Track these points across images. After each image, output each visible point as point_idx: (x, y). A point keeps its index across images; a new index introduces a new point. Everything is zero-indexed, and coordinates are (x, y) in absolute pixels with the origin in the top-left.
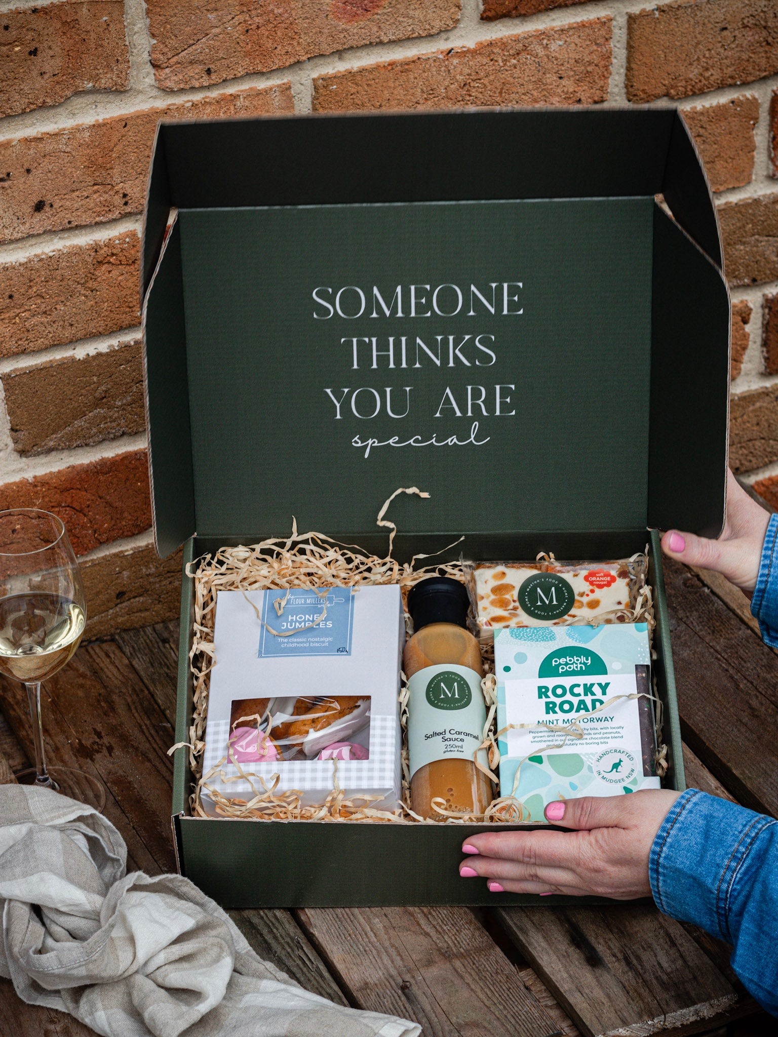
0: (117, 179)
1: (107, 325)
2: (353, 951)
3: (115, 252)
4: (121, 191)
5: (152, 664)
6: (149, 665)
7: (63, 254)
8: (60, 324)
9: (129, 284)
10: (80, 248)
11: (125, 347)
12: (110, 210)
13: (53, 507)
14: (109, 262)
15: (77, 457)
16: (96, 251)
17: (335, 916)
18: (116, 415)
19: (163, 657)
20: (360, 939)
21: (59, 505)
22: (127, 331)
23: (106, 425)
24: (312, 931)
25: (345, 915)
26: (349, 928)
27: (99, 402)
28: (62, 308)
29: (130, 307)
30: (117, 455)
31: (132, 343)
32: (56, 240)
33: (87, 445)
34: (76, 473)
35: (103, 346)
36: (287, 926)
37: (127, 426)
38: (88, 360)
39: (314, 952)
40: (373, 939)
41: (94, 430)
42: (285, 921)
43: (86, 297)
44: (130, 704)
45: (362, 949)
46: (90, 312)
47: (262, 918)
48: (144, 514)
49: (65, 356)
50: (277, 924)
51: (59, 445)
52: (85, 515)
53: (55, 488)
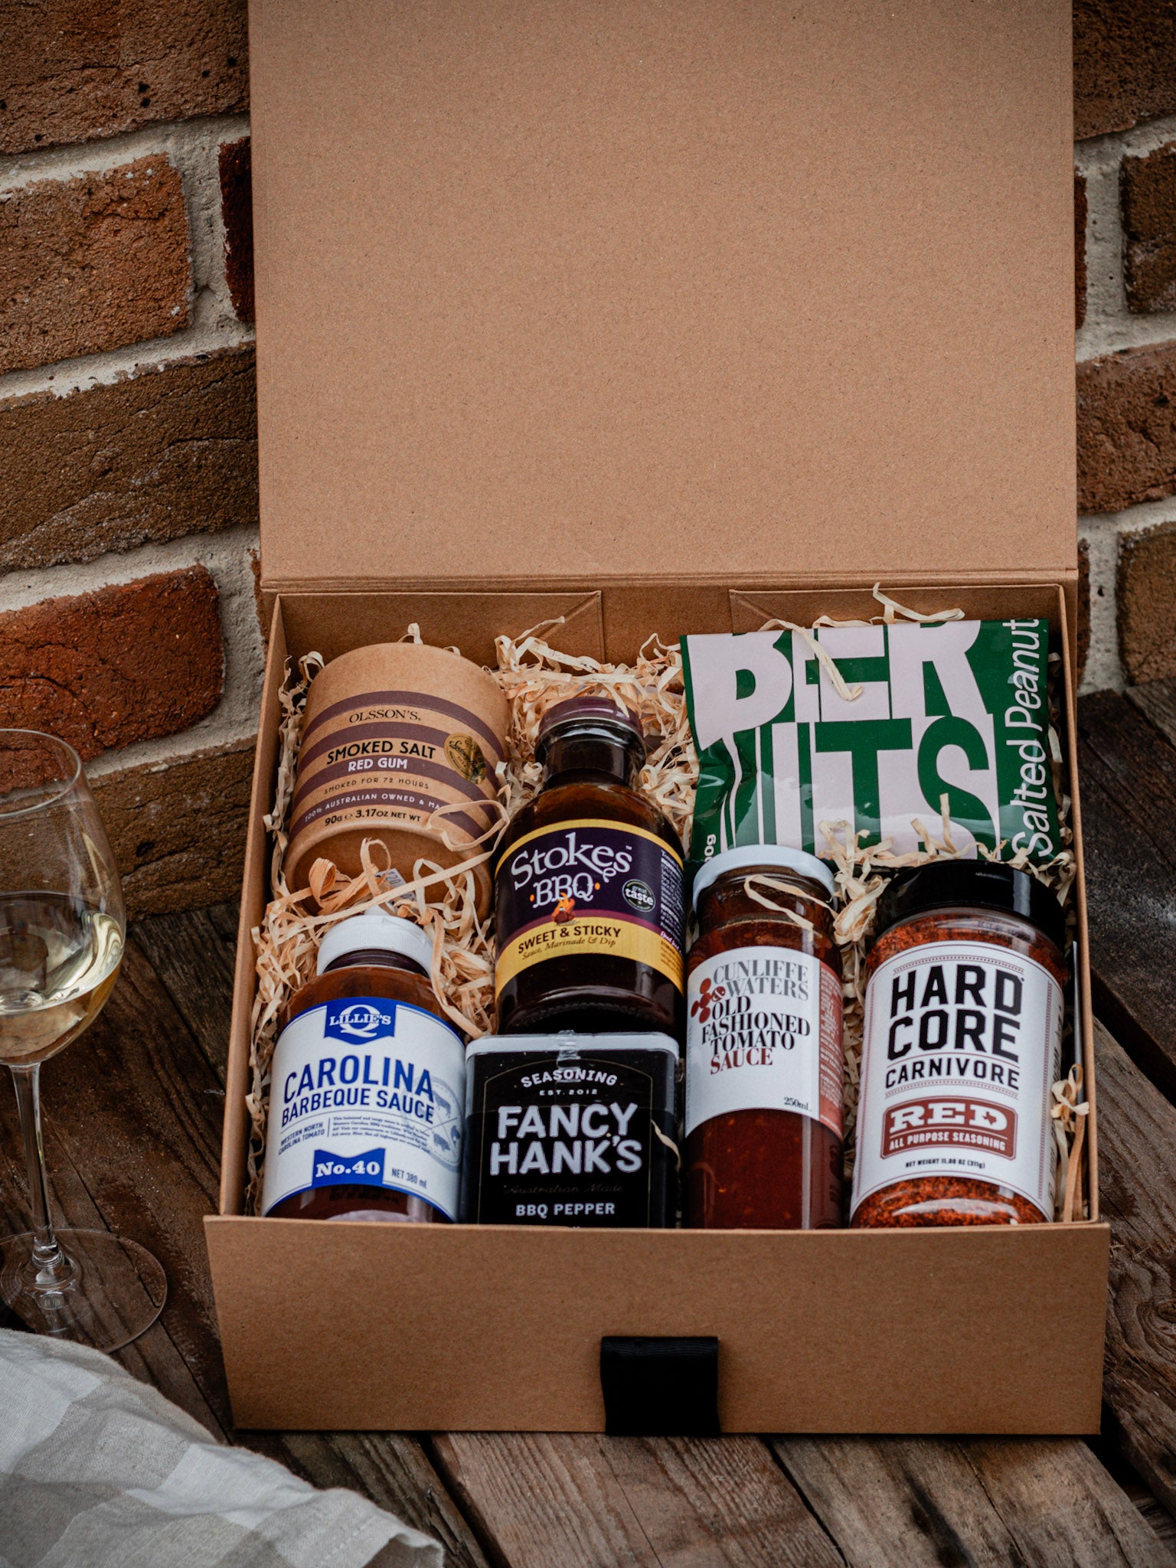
0: (127, 56)
1: (111, 333)
2: (534, 1518)
3: (125, 195)
4: (136, 80)
5: (199, 980)
6: (194, 981)
7: (27, 197)
8: (22, 329)
9: (153, 256)
10: (60, 186)
11: (148, 374)
12: (115, 116)
13: (12, 677)
14: (114, 214)
15: (59, 584)
16: (90, 193)
17: (506, 1452)
18: (132, 504)
19: (222, 968)
20: (551, 1496)
21: (24, 674)
22: (151, 345)
23: (113, 523)
24: (460, 1479)
25: (526, 1453)
26: (531, 1476)
27: (101, 478)
28: (27, 301)
29: (156, 300)
30: (136, 581)
31: (161, 368)
32: (13, 172)
33: (78, 561)
34: (55, 613)
35: (106, 372)
36: (414, 1469)
37: (152, 527)
38: (77, 399)
39: (461, 1519)
40: (575, 1496)
41: (90, 533)
42: (409, 1459)
43: (72, 279)
44: (152, 1053)
45: (553, 1517)
46: (78, 308)
47: (367, 1453)
48: (188, 695)
49: (33, 391)
50: (394, 1466)
51: (23, 559)
52: (74, 694)
53: (17, 641)
